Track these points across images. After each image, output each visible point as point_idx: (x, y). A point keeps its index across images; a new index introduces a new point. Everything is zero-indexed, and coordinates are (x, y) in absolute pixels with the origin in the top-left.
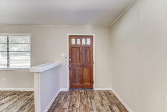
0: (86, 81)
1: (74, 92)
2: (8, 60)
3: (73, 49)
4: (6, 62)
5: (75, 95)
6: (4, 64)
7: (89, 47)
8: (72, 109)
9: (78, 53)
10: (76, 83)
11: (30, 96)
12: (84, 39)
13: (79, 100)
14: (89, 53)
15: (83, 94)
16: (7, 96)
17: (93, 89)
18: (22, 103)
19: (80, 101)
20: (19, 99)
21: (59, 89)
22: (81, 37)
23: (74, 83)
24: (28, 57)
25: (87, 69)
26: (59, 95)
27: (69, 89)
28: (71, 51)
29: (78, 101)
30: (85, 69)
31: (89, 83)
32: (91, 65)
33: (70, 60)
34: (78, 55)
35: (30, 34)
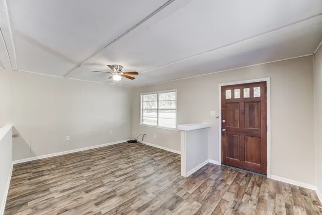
0: (252, 158)
1: (229, 169)
2: (158, 117)
3: (228, 105)
4: (156, 119)
5: (228, 172)
6: (154, 122)
7: (257, 102)
8: (219, 183)
9: (237, 111)
10: (233, 157)
11: (176, 158)
12: (249, 89)
13: (233, 179)
14: (258, 112)
15: (244, 176)
16: (158, 152)
17: (266, 175)
18: (170, 161)
19: (235, 180)
20: (167, 157)
21: (206, 158)
22: (242, 86)
23: (230, 157)
24: (173, 115)
25: (253, 138)
26: (206, 165)
27: (222, 163)
28: (224, 109)
29: (231, 179)
30: (250, 138)
31: (259, 163)
32: (262, 132)
33: (224, 121)
34: (237, 115)
35: (176, 90)
